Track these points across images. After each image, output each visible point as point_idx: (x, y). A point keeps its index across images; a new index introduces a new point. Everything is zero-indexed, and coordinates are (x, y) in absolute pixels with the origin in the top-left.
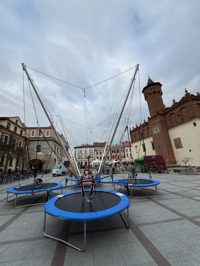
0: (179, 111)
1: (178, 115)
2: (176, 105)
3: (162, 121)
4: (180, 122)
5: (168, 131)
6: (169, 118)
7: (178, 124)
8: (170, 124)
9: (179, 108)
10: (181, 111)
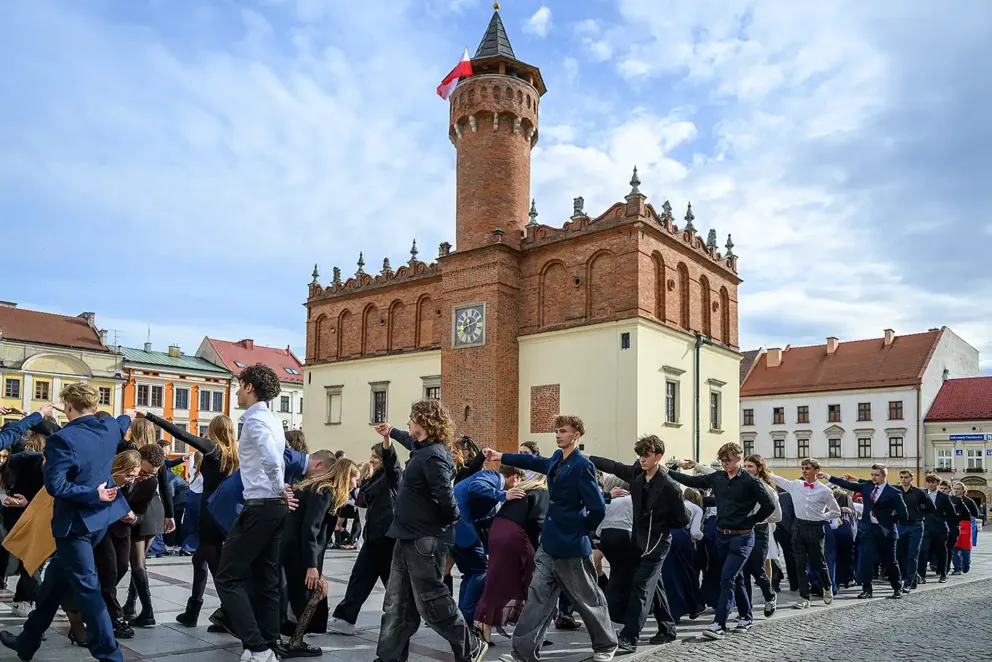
0: (588, 261)
1: (577, 281)
2: (582, 230)
3: (506, 285)
4: (577, 314)
5: (516, 343)
6: (537, 278)
7: (568, 324)
8: (537, 310)
9: (590, 248)
10: (593, 263)
